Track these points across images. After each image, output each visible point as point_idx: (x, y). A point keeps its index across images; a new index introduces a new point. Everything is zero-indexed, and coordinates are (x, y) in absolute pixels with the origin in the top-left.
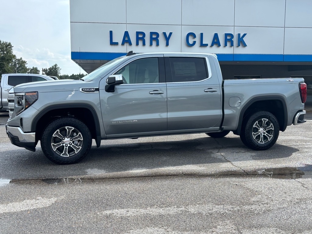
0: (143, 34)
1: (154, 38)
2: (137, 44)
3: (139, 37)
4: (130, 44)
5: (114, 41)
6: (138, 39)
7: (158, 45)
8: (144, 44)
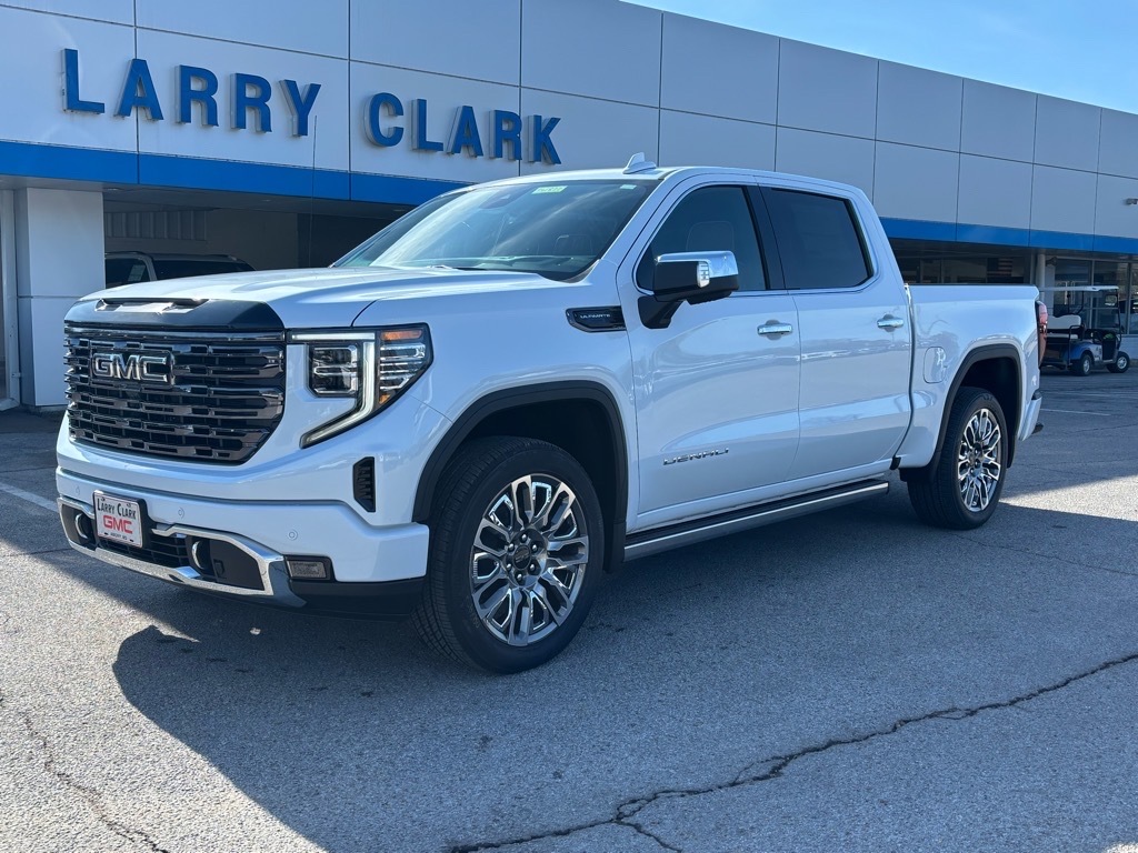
0: (209, 78)
1: (252, 96)
2: (185, 117)
3: (192, 88)
4: (156, 115)
5: (84, 96)
6: (186, 98)
7: (265, 126)
8: (211, 120)
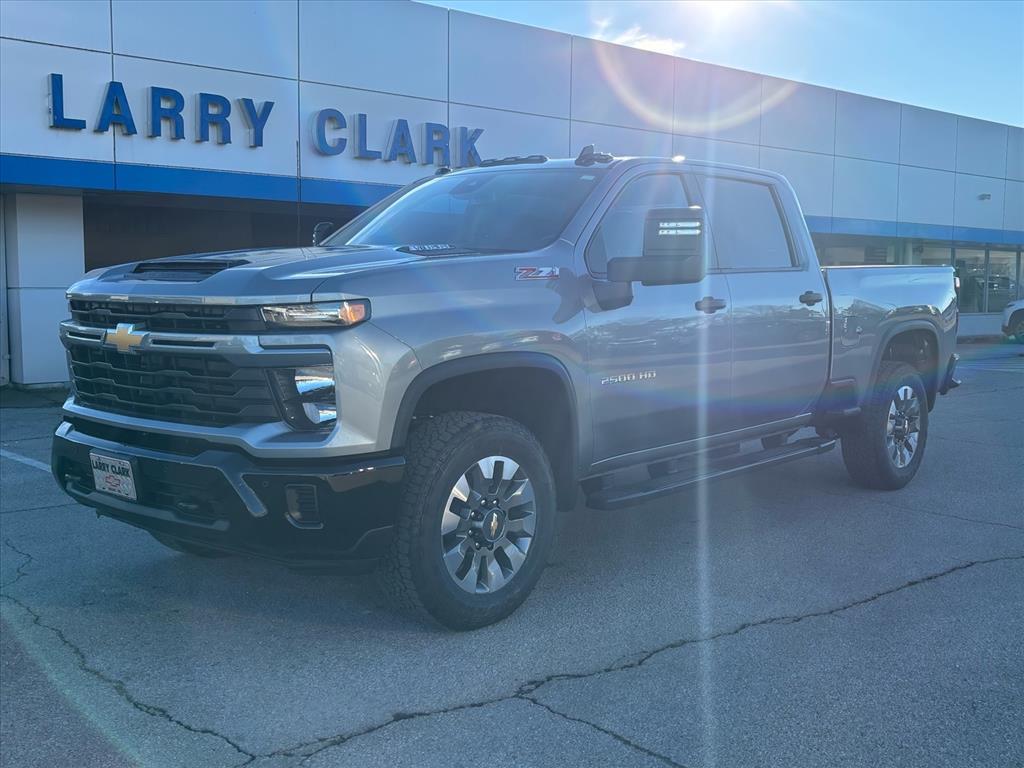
0: (176, 97)
1: (214, 114)
2: (155, 132)
3: (162, 107)
4: (130, 130)
5: (68, 114)
6: (157, 116)
7: (226, 139)
